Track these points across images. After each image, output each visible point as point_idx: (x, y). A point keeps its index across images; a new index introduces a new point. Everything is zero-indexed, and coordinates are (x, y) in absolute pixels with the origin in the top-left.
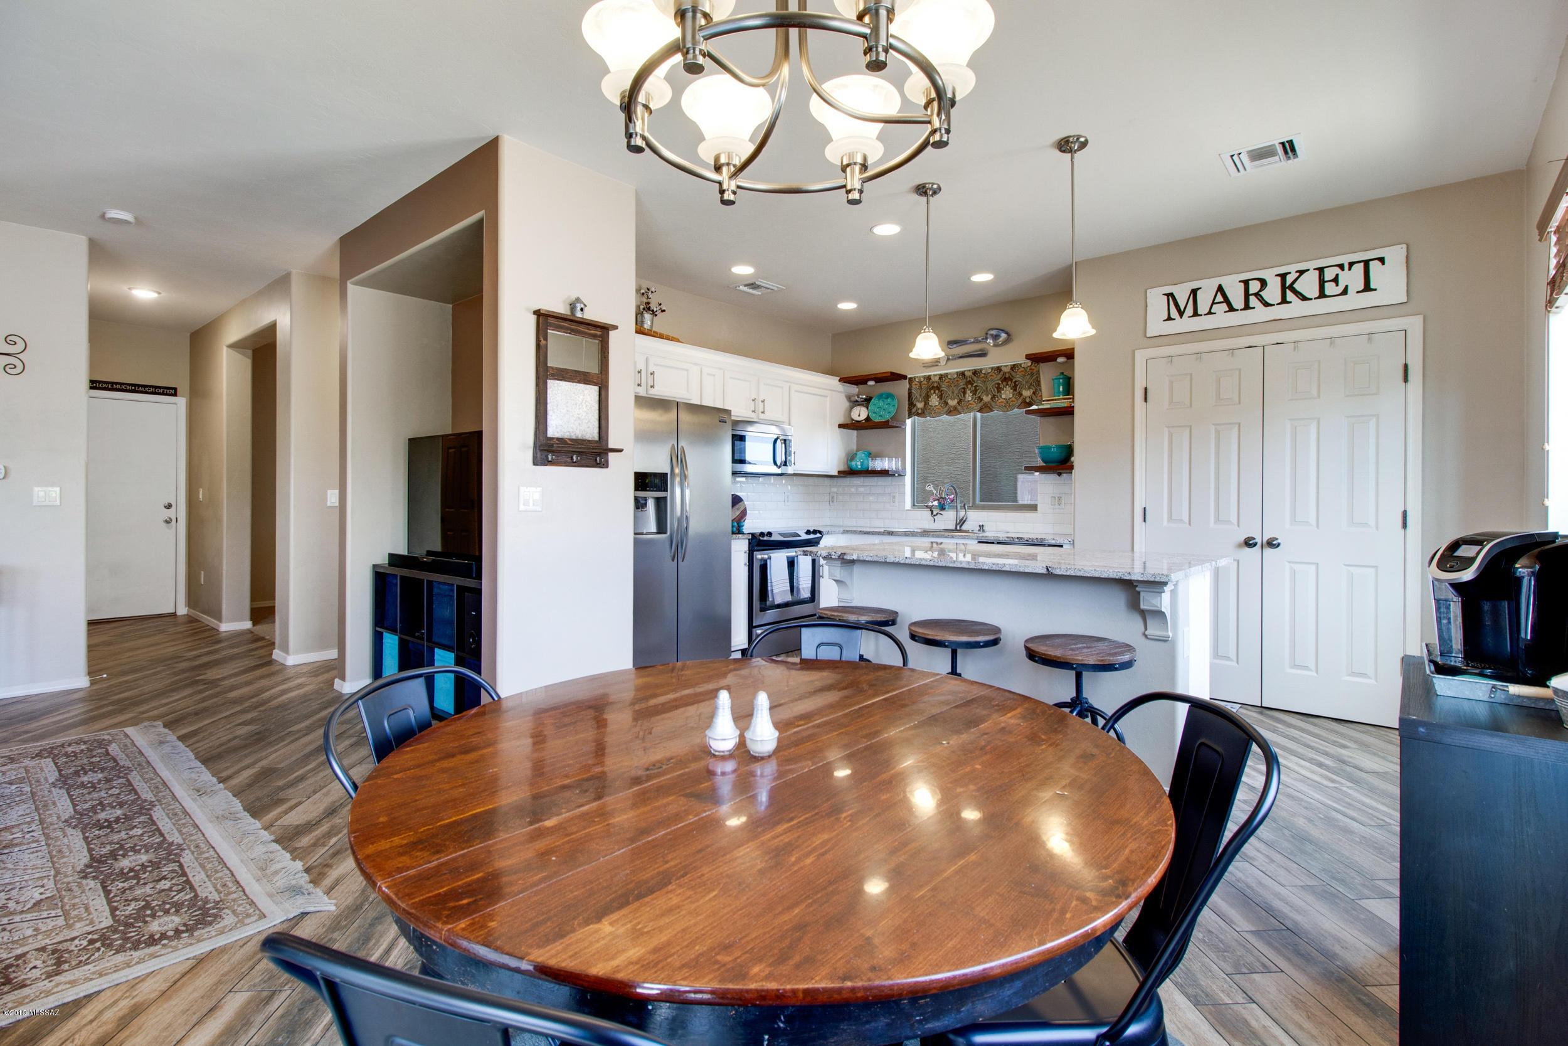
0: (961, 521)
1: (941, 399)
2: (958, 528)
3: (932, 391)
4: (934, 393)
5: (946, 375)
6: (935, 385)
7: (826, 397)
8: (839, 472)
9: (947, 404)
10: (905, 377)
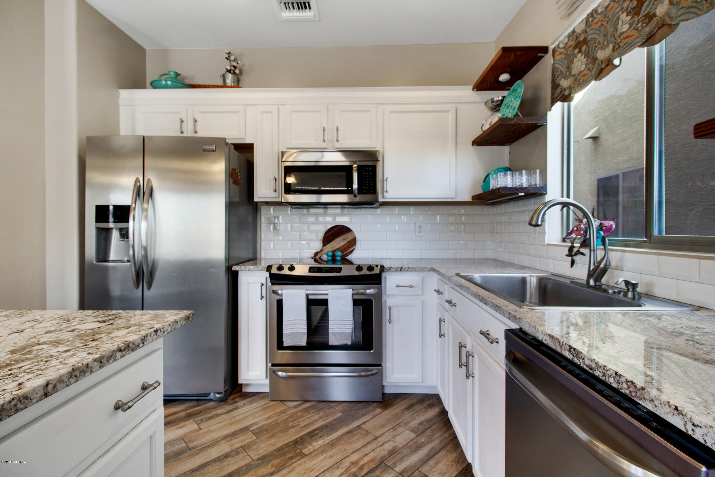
0: (595, 269)
1: (589, 57)
2: (592, 283)
3: (577, 51)
4: (580, 51)
5: (595, 11)
6: (581, 38)
7: (448, 111)
8: (473, 197)
9: (595, 59)
10: (544, 50)
